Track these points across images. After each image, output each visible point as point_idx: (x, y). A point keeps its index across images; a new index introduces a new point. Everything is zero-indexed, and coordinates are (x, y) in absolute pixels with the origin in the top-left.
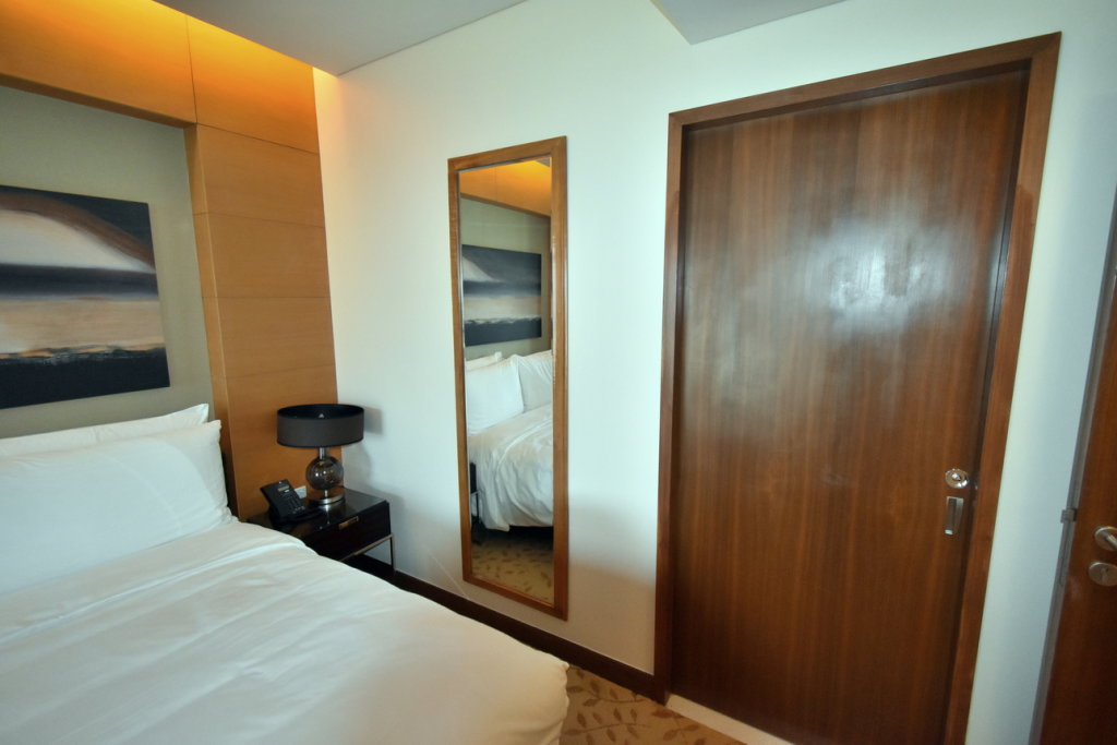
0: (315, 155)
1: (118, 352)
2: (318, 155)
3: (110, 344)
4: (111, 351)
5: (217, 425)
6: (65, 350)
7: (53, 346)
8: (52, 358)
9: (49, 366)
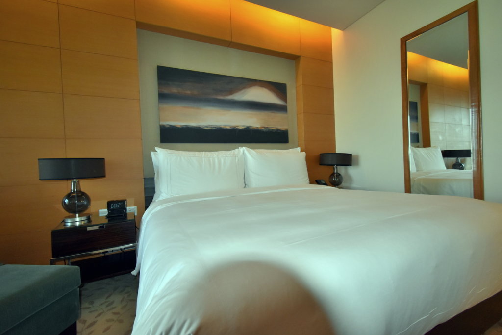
0: (331, 63)
1: (278, 130)
2: (332, 63)
3: (277, 127)
4: (276, 129)
5: (304, 153)
6: (267, 127)
7: (265, 126)
8: (265, 130)
9: (264, 132)
